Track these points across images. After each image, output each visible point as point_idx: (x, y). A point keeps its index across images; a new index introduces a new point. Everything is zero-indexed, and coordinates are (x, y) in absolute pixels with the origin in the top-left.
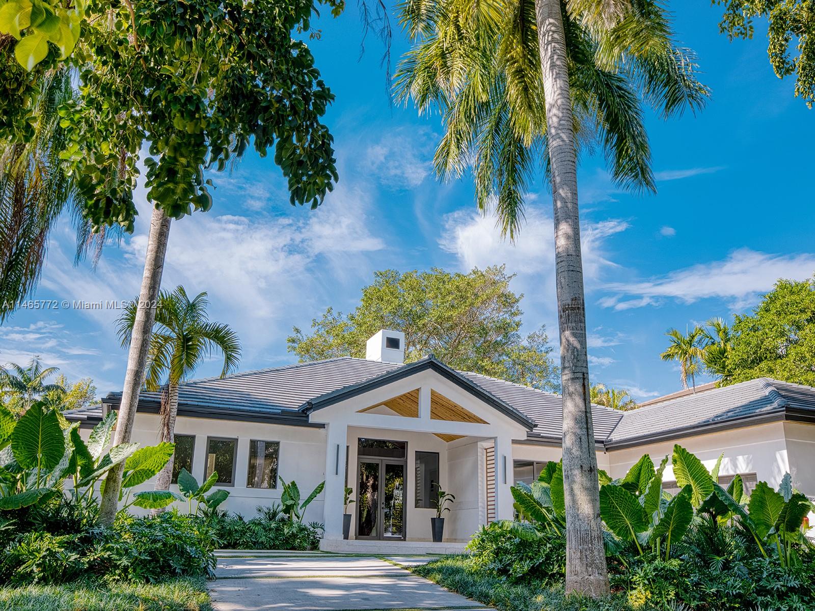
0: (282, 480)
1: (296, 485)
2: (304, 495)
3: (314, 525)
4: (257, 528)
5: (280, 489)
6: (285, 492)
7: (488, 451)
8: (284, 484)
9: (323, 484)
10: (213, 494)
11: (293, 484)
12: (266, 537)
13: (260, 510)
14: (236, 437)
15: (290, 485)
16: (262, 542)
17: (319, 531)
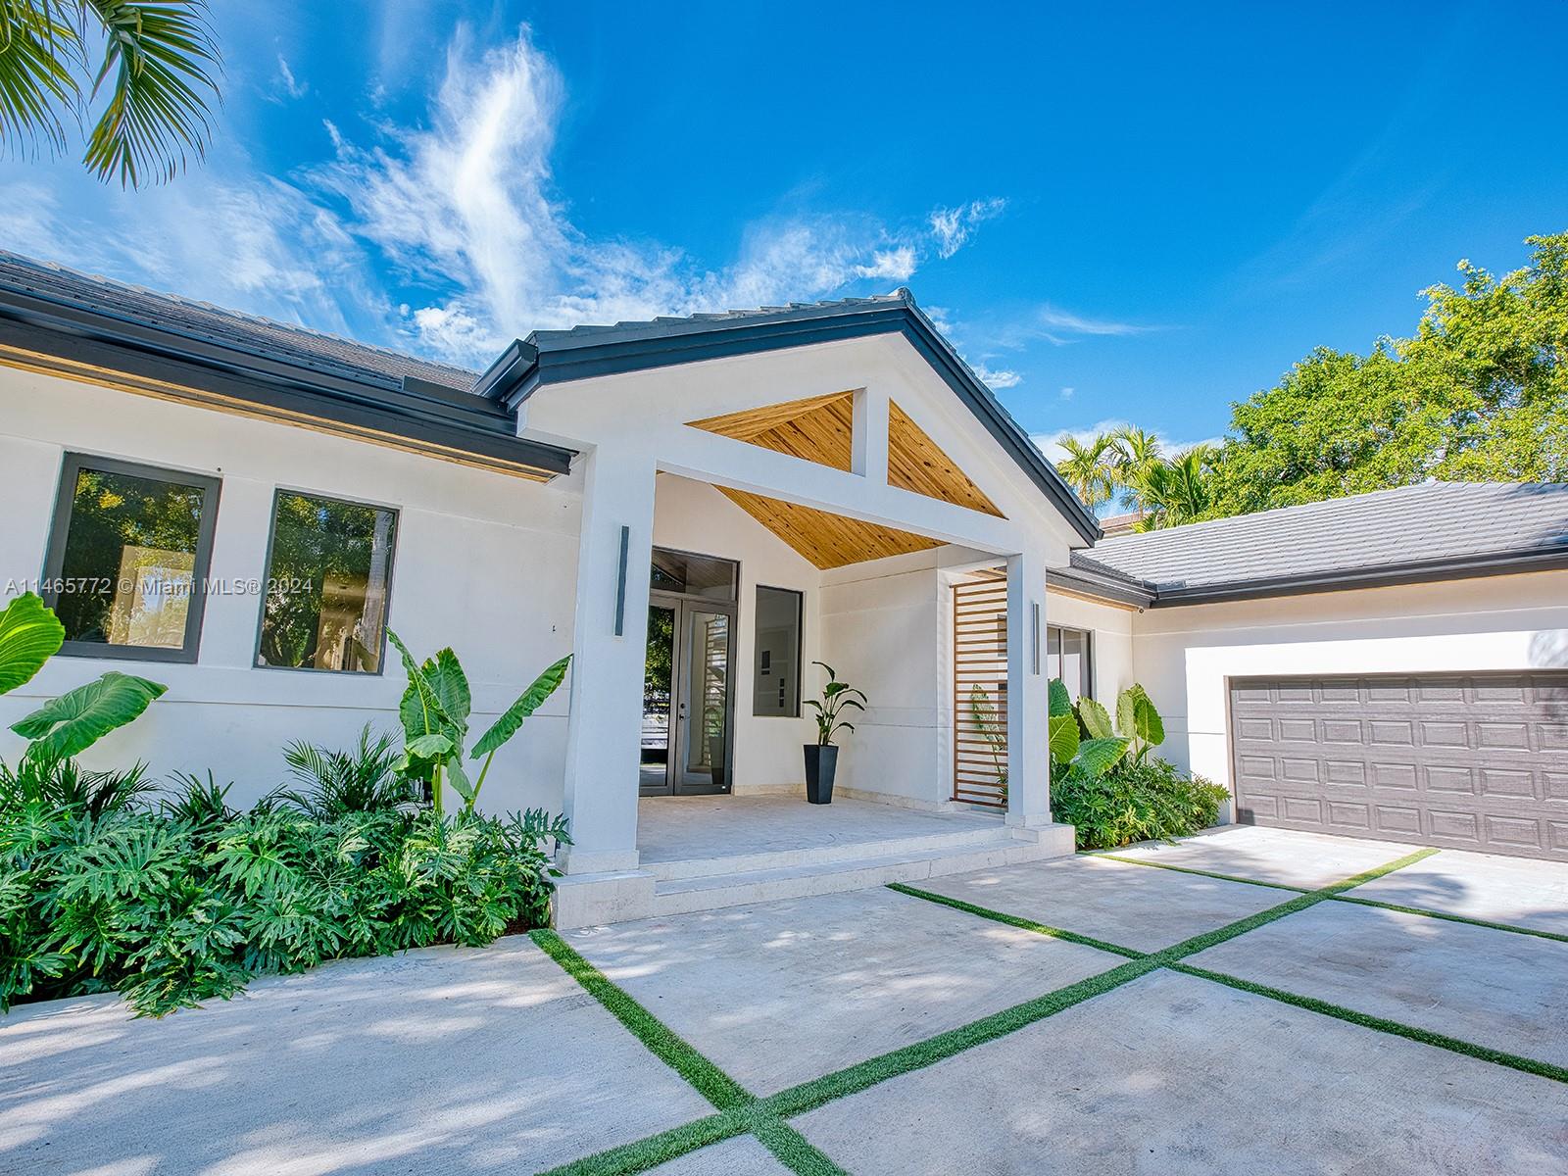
0: (399, 645)
1: (456, 662)
2: (488, 701)
3: (532, 824)
4: (257, 871)
5: (395, 680)
6: (413, 688)
7: (960, 590)
8: (408, 661)
9: (563, 665)
10: (76, 695)
11: (448, 659)
12: (305, 911)
13: (301, 761)
14: (212, 471)
15: (436, 662)
16: (280, 944)
17: (545, 845)
